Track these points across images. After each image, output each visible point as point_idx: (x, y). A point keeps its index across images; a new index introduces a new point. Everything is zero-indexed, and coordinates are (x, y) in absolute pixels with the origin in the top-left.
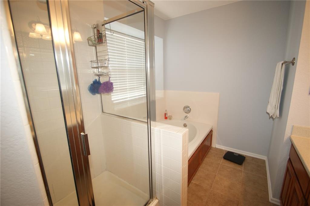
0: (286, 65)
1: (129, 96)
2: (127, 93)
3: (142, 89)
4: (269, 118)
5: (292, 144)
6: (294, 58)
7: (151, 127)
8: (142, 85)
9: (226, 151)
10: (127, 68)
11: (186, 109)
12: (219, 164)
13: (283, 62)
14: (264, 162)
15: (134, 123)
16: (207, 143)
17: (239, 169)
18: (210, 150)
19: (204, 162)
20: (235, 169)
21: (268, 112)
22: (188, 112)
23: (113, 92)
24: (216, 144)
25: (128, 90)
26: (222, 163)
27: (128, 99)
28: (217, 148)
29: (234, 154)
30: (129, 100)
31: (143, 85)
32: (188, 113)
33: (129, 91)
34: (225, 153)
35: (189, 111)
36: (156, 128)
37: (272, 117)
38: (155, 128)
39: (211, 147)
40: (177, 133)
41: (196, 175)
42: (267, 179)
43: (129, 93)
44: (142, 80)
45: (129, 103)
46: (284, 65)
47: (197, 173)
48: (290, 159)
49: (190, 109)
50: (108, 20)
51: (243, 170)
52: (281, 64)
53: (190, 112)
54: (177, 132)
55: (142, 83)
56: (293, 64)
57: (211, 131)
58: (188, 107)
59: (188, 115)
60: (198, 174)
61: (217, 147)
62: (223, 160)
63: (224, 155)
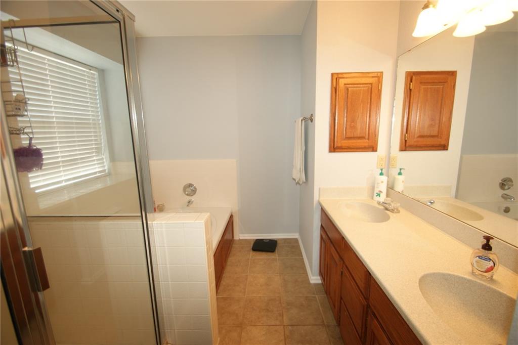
0: (305, 122)
1: (63, 178)
2: (60, 171)
3: (94, 160)
4: (295, 184)
5: (322, 208)
6: (312, 115)
7: (149, 222)
8: (92, 153)
9: (253, 240)
10: (54, 120)
11: (187, 189)
12: (248, 259)
13: (302, 118)
14: (296, 240)
15: (104, 223)
16: (228, 236)
17: (273, 257)
18: (233, 245)
19: (229, 263)
20: (269, 259)
21: (294, 177)
22: (192, 194)
23: (43, 168)
24: (240, 235)
25: (61, 164)
26: (252, 257)
27: (64, 184)
28: (242, 240)
29: (264, 241)
30: (67, 185)
31: (94, 154)
32: (192, 196)
33: (64, 166)
34: (252, 243)
35: (194, 191)
36: (156, 223)
37: (298, 183)
38: (153, 222)
39: (234, 240)
40: (196, 222)
41: (221, 285)
42: (303, 259)
43: (64, 171)
44: (92, 145)
45: (66, 192)
46: (303, 121)
47: (222, 282)
48: (322, 226)
49: (196, 189)
50: (17, 21)
51: (277, 258)
52: (300, 121)
53: (195, 193)
54: (196, 220)
55: (92, 149)
56: (312, 121)
57: (231, 217)
58: (190, 185)
59: (193, 198)
60: (224, 283)
61: (241, 238)
62: (252, 253)
63: (252, 245)
